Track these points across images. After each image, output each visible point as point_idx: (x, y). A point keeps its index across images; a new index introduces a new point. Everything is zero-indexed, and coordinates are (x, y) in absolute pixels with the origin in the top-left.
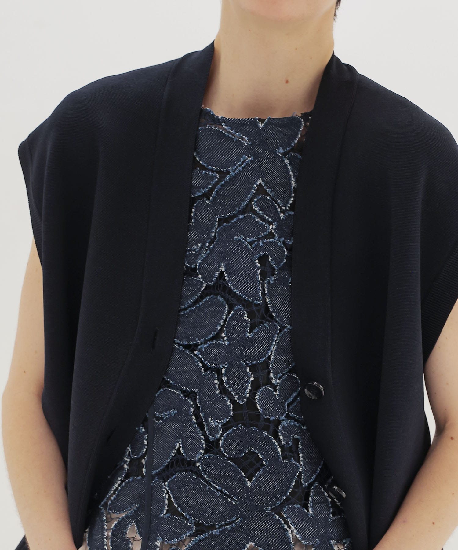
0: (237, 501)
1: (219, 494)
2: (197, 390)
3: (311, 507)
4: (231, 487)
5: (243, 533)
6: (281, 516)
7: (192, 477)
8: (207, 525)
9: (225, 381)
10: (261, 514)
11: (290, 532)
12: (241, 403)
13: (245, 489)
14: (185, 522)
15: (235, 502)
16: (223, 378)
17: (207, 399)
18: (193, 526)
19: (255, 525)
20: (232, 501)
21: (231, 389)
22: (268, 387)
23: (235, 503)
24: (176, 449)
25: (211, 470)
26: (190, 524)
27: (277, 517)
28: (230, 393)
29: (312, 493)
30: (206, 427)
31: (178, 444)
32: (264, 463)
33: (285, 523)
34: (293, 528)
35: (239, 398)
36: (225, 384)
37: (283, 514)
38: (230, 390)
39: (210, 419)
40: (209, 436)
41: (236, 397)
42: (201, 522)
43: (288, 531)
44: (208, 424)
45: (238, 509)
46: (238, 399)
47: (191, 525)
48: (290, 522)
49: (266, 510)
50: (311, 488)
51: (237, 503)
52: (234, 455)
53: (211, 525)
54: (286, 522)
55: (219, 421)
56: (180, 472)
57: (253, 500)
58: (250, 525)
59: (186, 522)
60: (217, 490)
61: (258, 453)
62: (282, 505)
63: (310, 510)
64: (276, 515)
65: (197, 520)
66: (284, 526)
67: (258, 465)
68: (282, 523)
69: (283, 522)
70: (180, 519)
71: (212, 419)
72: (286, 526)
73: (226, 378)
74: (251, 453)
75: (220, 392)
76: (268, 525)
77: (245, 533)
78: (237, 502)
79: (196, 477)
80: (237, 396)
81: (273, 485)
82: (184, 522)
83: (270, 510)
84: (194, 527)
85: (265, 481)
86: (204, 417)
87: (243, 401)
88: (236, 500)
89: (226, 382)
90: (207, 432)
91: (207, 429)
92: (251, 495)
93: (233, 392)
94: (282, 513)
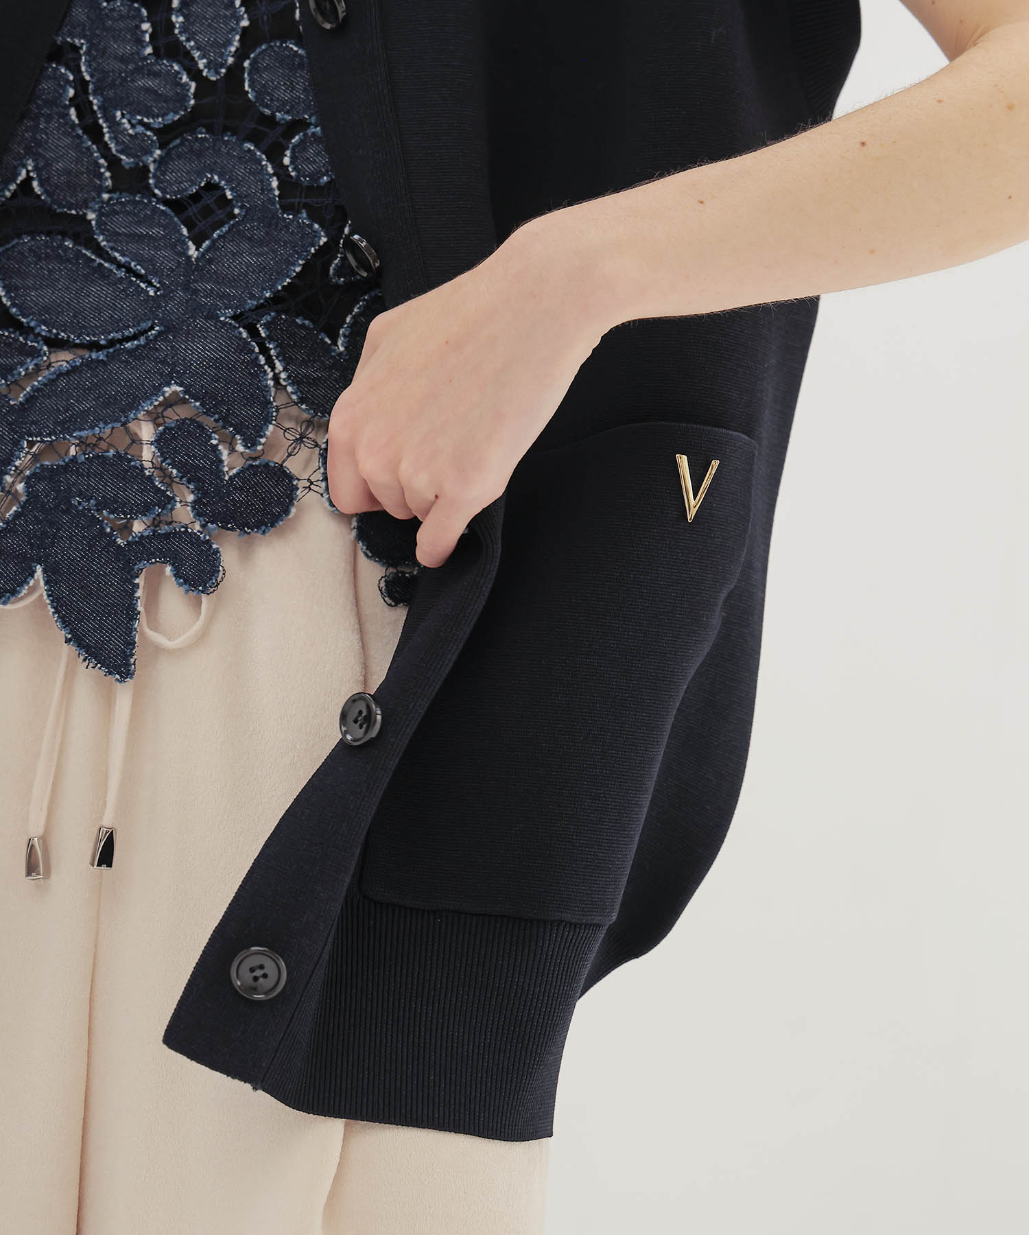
0: (158, 289)
1: (121, 274)
2: (82, 41)
3: (345, 336)
4: (152, 260)
5: (161, 362)
6: (254, 333)
7: (61, 246)
8: (78, 341)
9: (177, 25)
10: (210, 324)
11: (271, 375)
12: (214, 79)
13: (182, 266)
14: (21, 339)
15: (156, 289)
16: (174, 18)
17: (112, 65)
18: (42, 347)
19: (192, 347)
20: (149, 289)
21: (192, 43)
22: (291, 46)
23: (155, 293)
24: (18, 182)
25: (116, 226)
26: (33, 344)
27: (245, 335)
28: (187, 54)
29: (358, 308)
30: (108, 132)
31: (24, 172)
32: (237, 211)
33: (260, 353)
34: (279, 366)
35: (207, 66)
36: (176, 31)
37: (260, 329)
38: (189, 46)
39: (118, 114)
40: (119, 155)
41: (202, 64)
42: (63, 337)
43: (265, 371)
44: (114, 125)
45: (159, 306)
46: (205, 67)
47: (36, 345)
48: (272, 352)
49: (222, 316)
50: (362, 298)
51: (158, 293)
52: (175, 193)
53: (87, 341)
54: (264, 351)
55: (145, 120)
56: (32, 234)
57: (196, 292)
58: (180, 346)
59: (24, 339)
60: (120, 266)
61: (225, 187)
62: (261, 309)
63: (340, 342)
64: (241, 329)
65: (54, 331)
66: (257, 358)
67: (220, 214)
68: (253, 351)
69: (257, 350)
70: (6, 334)
71: (123, 116)
72: (262, 360)
73: (181, 19)
74: (211, 186)
75: (156, 53)
76: (219, 351)
77: (163, 362)
78: (158, 291)
79: (71, 246)
80: (205, 61)
81: (248, 265)
82: (18, 339)
83: (230, 318)
84: (45, 348)
85: (234, 254)
86: (99, 108)
87: (217, 73)
88: (158, 285)
89: (179, 28)
90: (112, 146)
91: (110, 138)
92: (195, 281)
93: (195, 51)
94: (258, 326)
